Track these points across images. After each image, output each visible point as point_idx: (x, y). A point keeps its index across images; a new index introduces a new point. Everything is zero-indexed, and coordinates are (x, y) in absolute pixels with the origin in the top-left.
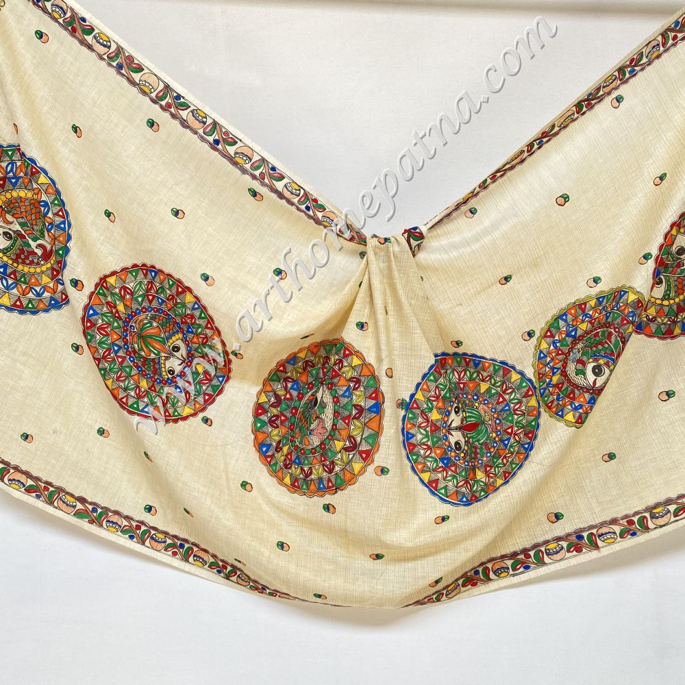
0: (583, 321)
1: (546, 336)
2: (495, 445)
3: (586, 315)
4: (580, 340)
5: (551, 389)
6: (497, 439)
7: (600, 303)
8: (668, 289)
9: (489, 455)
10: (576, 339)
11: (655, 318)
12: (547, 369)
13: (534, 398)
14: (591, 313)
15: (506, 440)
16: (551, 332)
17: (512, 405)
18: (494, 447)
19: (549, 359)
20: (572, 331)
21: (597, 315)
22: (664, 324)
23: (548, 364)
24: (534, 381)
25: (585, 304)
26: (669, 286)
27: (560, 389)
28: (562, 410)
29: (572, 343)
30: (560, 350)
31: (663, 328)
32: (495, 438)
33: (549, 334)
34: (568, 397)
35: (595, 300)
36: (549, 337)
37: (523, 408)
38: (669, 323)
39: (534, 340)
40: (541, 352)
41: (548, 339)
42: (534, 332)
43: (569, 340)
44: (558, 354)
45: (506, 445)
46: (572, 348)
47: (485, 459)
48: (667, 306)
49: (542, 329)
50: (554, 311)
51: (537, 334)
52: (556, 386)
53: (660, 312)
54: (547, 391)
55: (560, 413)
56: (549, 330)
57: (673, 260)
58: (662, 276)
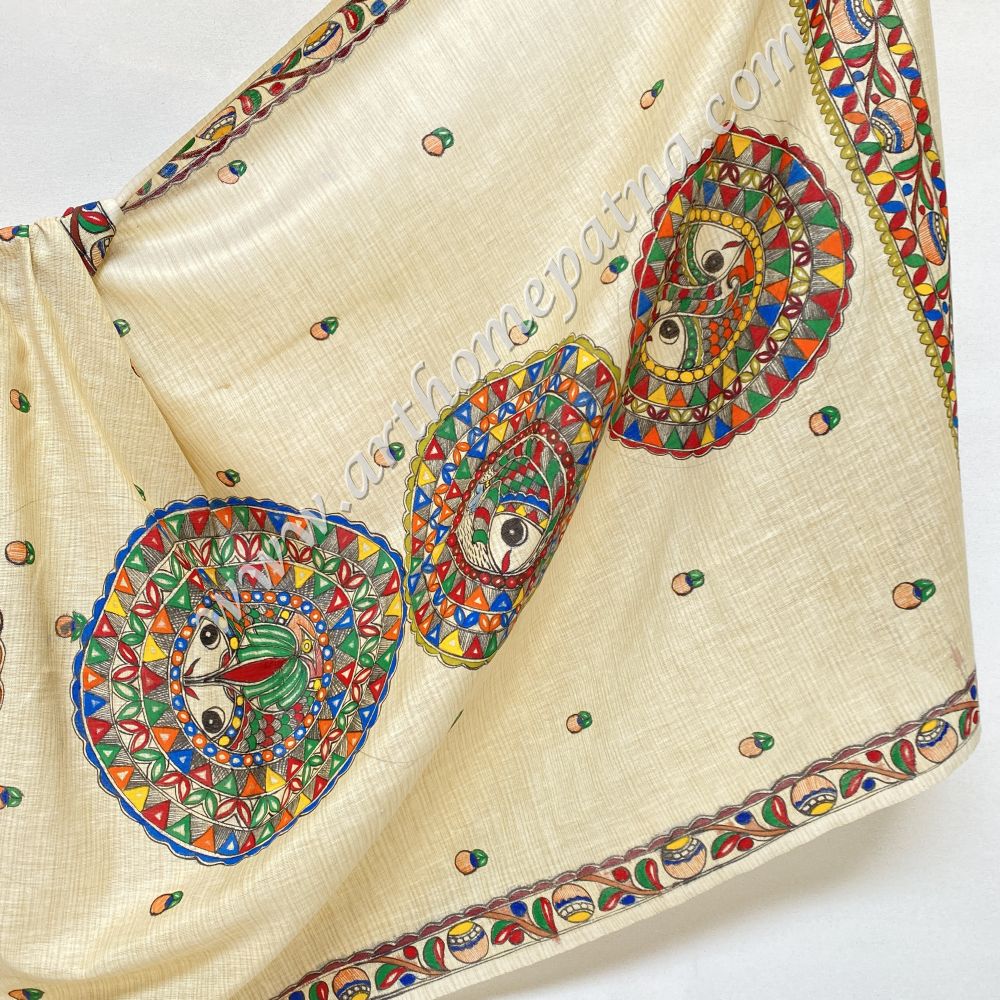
0: (500, 421)
3: (505, 407)
4: (490, 463)
7: (533, 377)
8: (691, 346)
10: (486, 461)
11: (666, 410)
14: (514, 402)
20: (479, 444)
21: (525, 404)
22: (685, 424)
25: (505, 382)
26: (692, 339)
31: (682, 433)
35: (524, 373)
38: (692, 420)
40: (420, 491)
43: (473, 463)
46: (474, 482)
48: (689, 384)
53: (675, 400)
57: (700, 283)
58: (676, 319)
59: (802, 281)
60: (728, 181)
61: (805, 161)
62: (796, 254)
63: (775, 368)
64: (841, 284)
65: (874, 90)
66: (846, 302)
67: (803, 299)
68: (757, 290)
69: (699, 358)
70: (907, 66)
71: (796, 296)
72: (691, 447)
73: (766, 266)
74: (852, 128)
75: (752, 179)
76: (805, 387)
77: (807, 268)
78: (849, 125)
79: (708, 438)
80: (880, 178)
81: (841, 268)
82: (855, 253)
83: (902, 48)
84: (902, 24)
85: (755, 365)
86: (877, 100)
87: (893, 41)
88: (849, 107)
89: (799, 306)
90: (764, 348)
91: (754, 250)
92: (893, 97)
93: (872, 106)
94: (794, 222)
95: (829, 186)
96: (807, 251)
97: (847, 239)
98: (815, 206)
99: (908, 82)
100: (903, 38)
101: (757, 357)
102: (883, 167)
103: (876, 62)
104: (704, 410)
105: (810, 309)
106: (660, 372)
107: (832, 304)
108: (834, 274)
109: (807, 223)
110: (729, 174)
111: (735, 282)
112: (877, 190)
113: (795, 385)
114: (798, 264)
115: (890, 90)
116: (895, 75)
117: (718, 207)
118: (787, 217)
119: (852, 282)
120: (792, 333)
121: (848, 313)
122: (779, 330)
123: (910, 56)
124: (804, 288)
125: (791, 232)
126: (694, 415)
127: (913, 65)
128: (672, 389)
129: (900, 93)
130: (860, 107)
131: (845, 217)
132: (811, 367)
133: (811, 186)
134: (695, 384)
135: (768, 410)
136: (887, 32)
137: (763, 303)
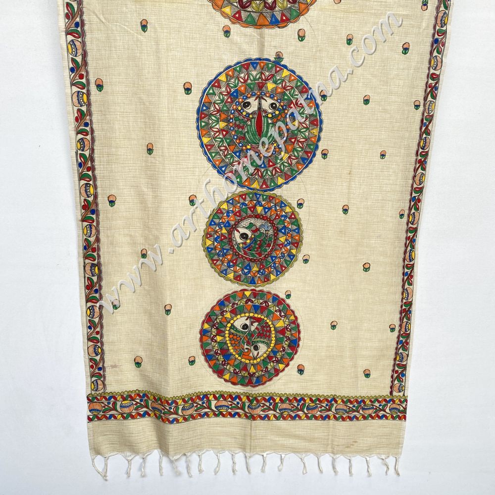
1: (293, 213)
2: (241, 145)
5: (255, 202)
6: (244, 148)
9: (235, 137)
11: (223, 315)
12: (272, 204)
13: (258, 188)
15: (240, 154)
16: (293, 218)
17: (263, 170)
18: (239, 144)
19: (278, 208)
22: (216, 319)
23: (275, 207)
24: (271, 192)
27: (250, 208)
28: (232, 204)
29: (277, 228)
30: (279, 218)
31: (214, 317)
32: (246, 146)
33: (293, 216)
34: (239, 212)
36: (291, 215)
37: (257, 177)
38: (215, 322)
39: (295, 205)
41: (290, 214)
42: (300, 208)
44: (277, 215)
45: (235, 153)
47: (233, 133)
49: (298, 215)
50: (304, 227)
51: (297, 209)
52: (254, 207)
54: (255, 199)
55: (231, 202)
56: (295, 218)
57: (253, 341)
58: (247, 330)
59: (230, 368)
60: (274, 359)
61: (259, 385)
62: (237, 371)
63: (212, 353)
64: (224, 377)
65: (265, 407)
66: (219, 377)
67: (225, 367)
68: (237, 356)
69: (232, 331)
70: (267, 417)
71: (227, 366)
72: (209, 319)
73: (241, 362)
74: (259, 398)
75: (271, 366)
76: (203, 358)
77: (232, 371)
78: (260, 398)
79: (206, 326)
80: (244, 399)
81: (228, 379)
82: (229, 384)
83: (272, 417)
84: (277, 420)
85: (216, 348)
86: (263, 407)
87: (275, 416)
88: (265, 399)
89: (224, 365)
90: (219, 352)
91: (250, 360)
92: (261, 411)
93: (262, 405)
94: (246, 375)
95: (249, 387)
96: (237, 373)
97: (234, 384)
98: (247, 381)
99: (263, 416)
100: (274, 419)
101: (218, 350)
102: (247, 401)
103: (272, 410)
104: (216, 327)
105: (222, 367)
106: (235, 319)
107: (220, 373)
108: (227, 377)
109: (243, 377)
110: (276, 360)
111: (246, 351)
112: (242, 397)
113: (204, 355)
114: (235, 369)
115: (263, 411)
116: (266, 413)
117: (269, 354)
118: (249, 374)
119: (223, 380)
120: (218, 360)
121: (215, 376)
122: (221, 358)
123: (269, 419)
124: (228, 368)
125: (244, 372)
126: (217, 322)
127: (266, 419)
128: (228, 320)
129: (261, 413)
130: (263, 402)
131: (239, 386)
132: (207, 361)
133: (252, 383)
134: (226, 327)
135: (202, 347)
136: (277, 416)
137: (232, 357)
